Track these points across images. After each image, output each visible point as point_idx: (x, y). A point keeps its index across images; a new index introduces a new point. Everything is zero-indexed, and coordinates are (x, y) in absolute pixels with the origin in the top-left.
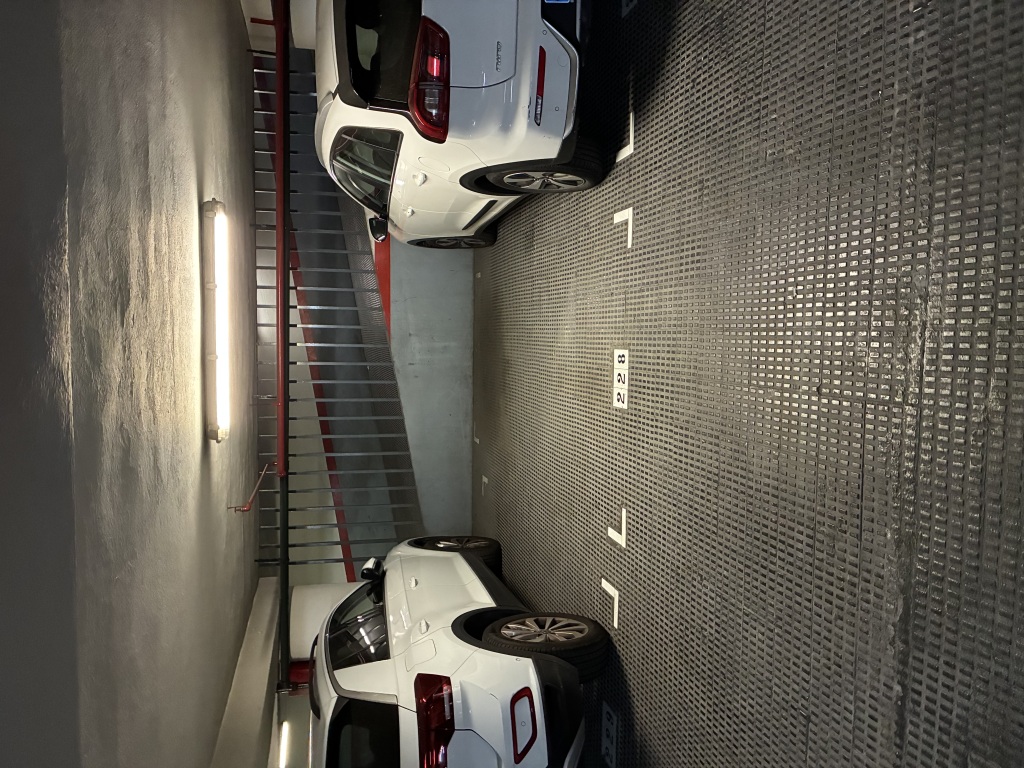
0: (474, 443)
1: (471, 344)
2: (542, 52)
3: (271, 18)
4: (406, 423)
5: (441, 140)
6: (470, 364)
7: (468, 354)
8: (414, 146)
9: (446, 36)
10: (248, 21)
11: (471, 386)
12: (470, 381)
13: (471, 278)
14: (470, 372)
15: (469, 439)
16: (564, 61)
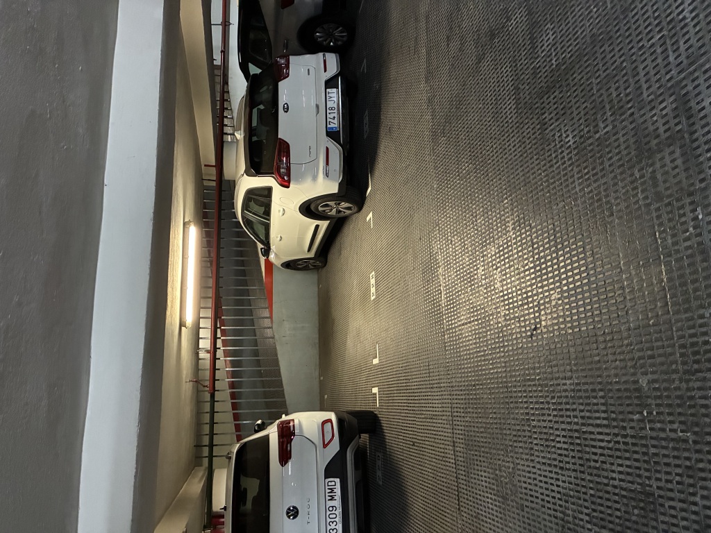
0: (320, 380)
1: (318, 325)
2: (327, 149)
3: (214, 164)
4: (281, 371)
5: (288, 187)
6: (317, 336)
7: (316, 330)
8: (278, 191)
9: (288, 144)
10: (203, 167)
11: (318, 349)
12: (317, 346)
13: (317, 289)
14: (317, 341)
15: (318, 380)
16: (336, 152)
